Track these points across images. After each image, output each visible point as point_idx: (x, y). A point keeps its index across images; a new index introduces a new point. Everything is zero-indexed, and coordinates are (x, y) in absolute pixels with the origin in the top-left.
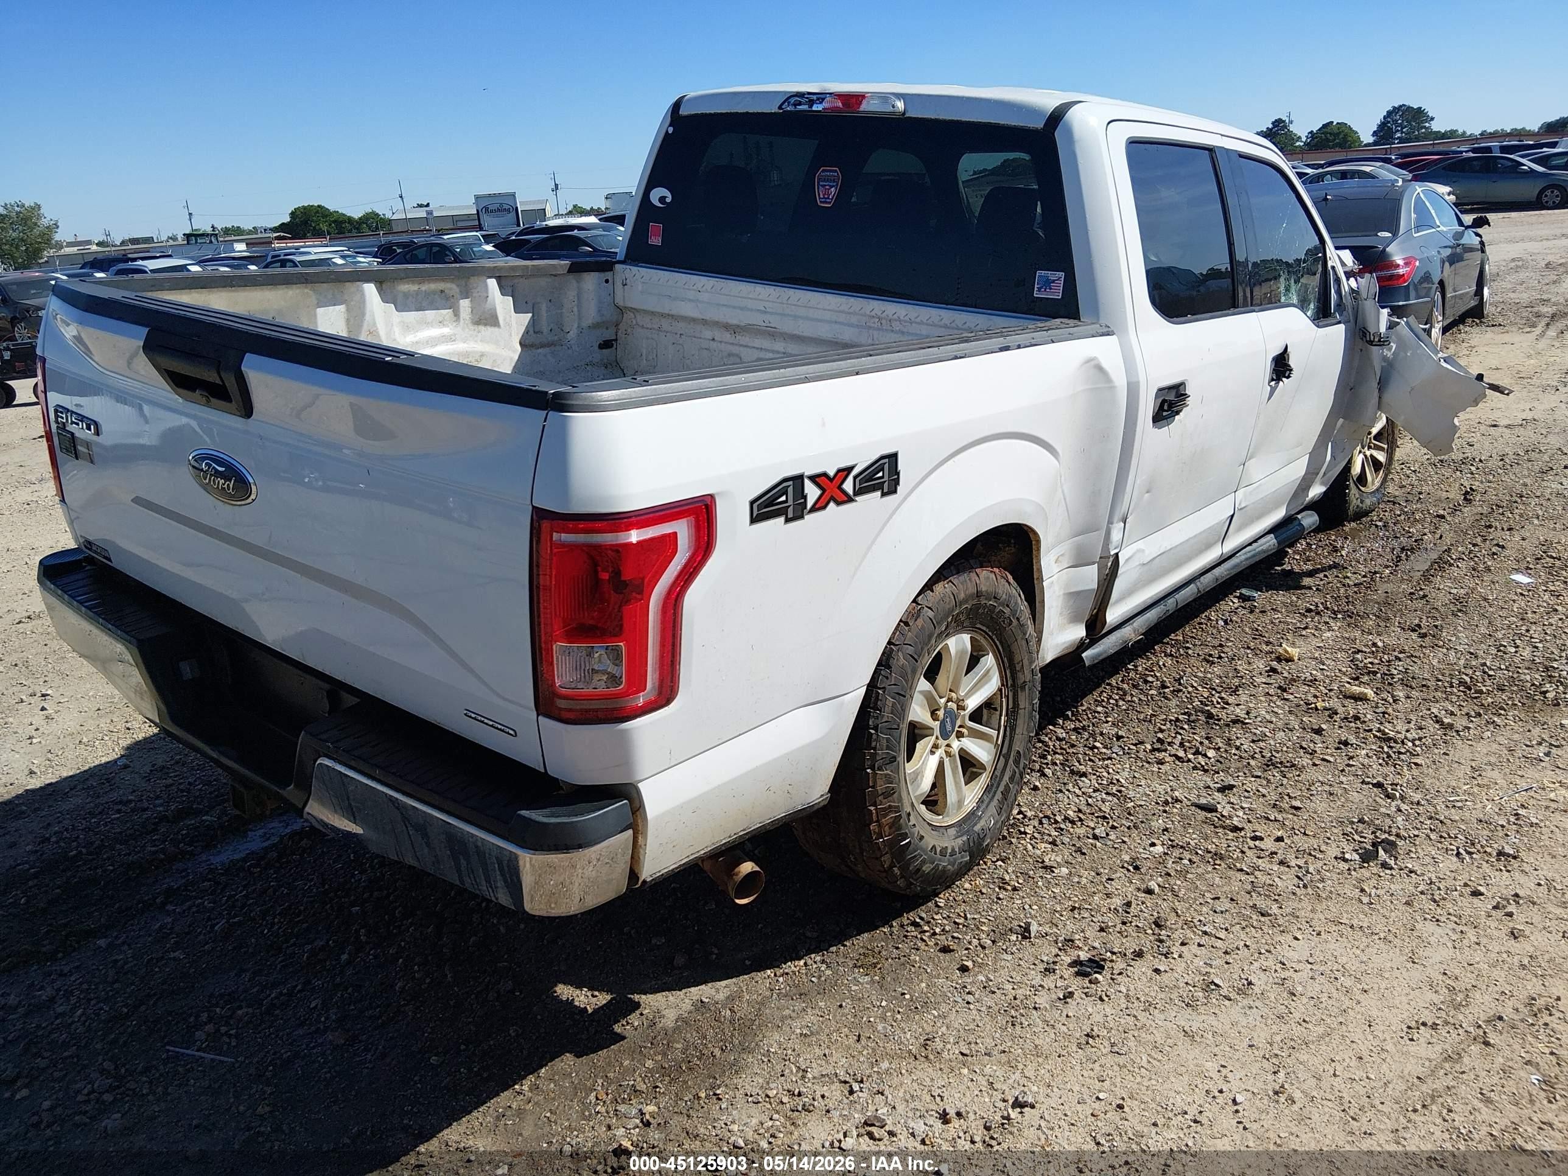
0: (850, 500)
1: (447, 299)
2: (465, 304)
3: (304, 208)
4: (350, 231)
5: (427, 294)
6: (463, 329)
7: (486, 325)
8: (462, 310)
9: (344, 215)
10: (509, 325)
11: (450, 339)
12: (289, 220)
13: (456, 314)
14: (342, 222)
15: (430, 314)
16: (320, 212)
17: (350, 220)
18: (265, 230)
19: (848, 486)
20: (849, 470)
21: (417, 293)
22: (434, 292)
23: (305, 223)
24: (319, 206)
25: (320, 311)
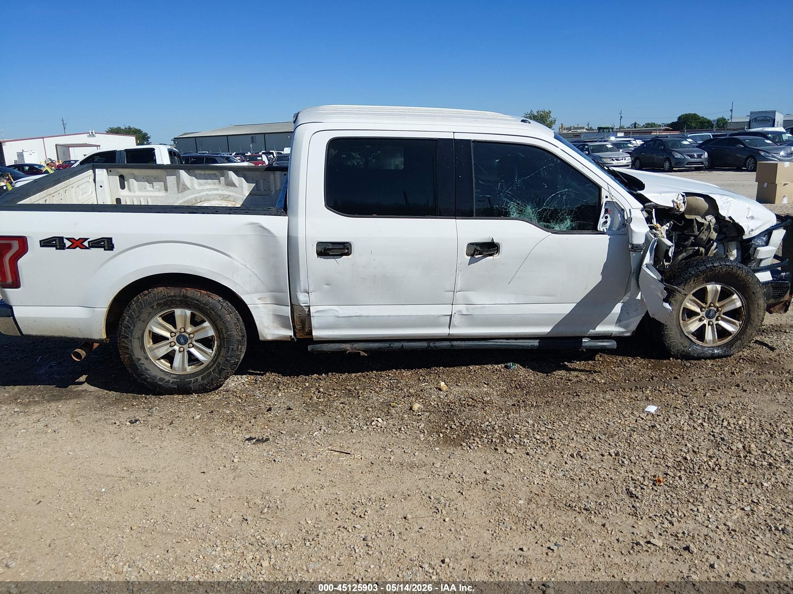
0: (86, 248)
1: (217, 176)
2: (222, 179)
3: (686, 115)
4: (707, 127)
5: (209, 174)
6: (222, 187)
7: (231, 186)
8: (221, 180)
9: (706, 119)
10: (241, 187)
11: (217, 189)
12: (676, 120)
13: (220, 182)
14: (705, 122)
15: (210, 181)
16: (694, 117)
17: (709, 122)
18: (665, 125)
19: (86, 244)
20: (86, 239)
21: (205, 174)
22: (212, 174)
23: (685, 123)
24: (694, 114)
25: (168, 177)
